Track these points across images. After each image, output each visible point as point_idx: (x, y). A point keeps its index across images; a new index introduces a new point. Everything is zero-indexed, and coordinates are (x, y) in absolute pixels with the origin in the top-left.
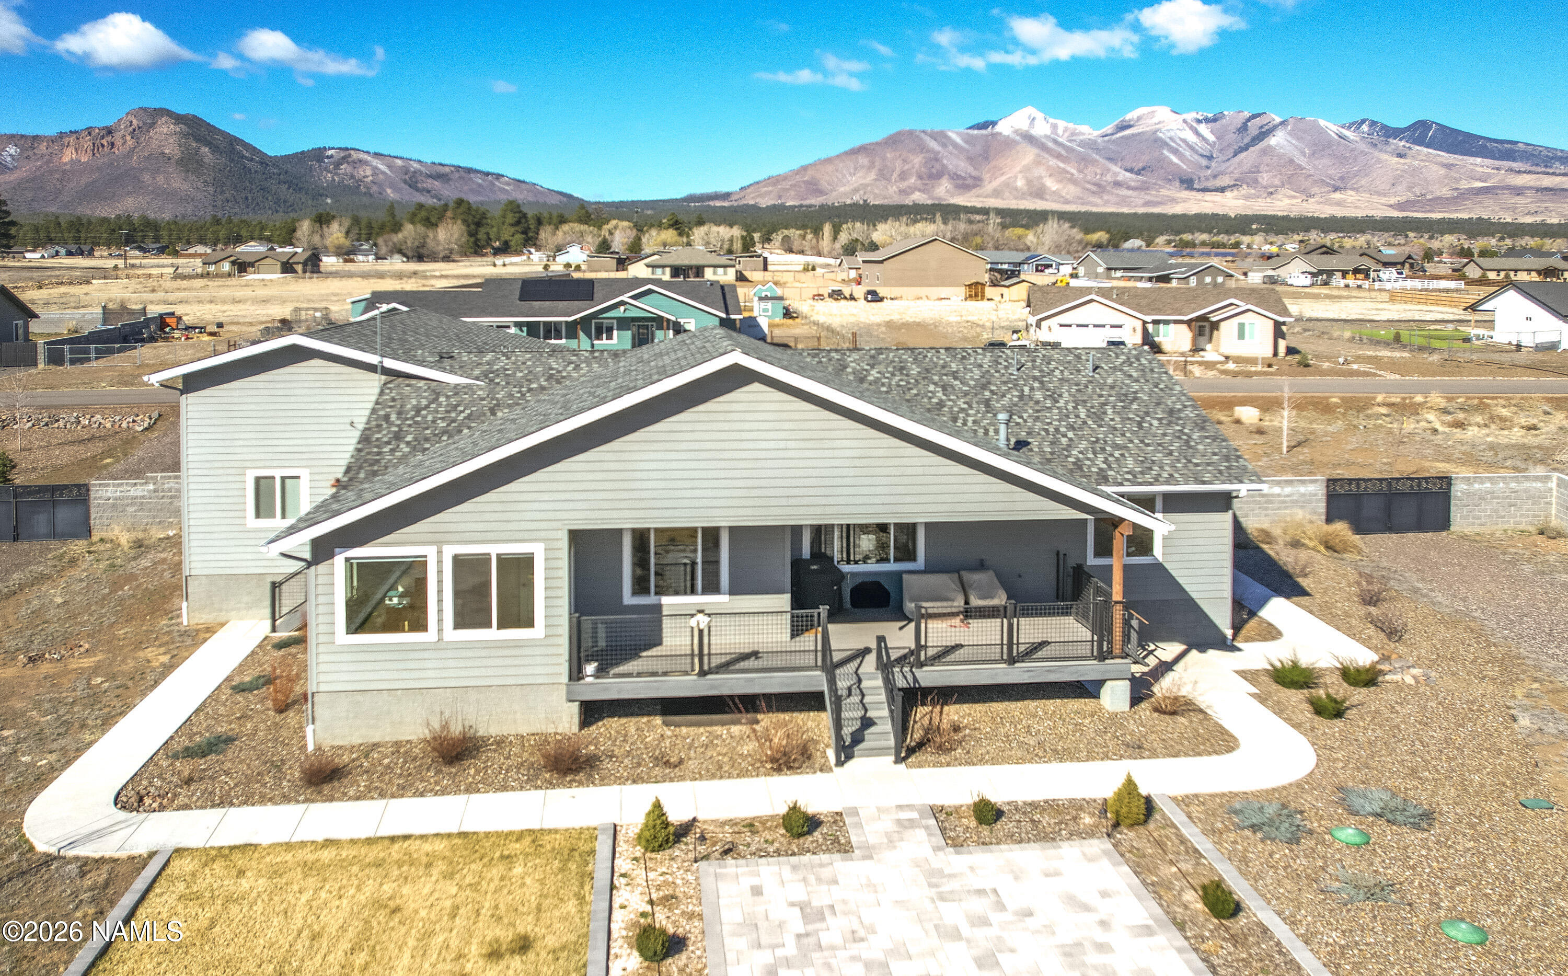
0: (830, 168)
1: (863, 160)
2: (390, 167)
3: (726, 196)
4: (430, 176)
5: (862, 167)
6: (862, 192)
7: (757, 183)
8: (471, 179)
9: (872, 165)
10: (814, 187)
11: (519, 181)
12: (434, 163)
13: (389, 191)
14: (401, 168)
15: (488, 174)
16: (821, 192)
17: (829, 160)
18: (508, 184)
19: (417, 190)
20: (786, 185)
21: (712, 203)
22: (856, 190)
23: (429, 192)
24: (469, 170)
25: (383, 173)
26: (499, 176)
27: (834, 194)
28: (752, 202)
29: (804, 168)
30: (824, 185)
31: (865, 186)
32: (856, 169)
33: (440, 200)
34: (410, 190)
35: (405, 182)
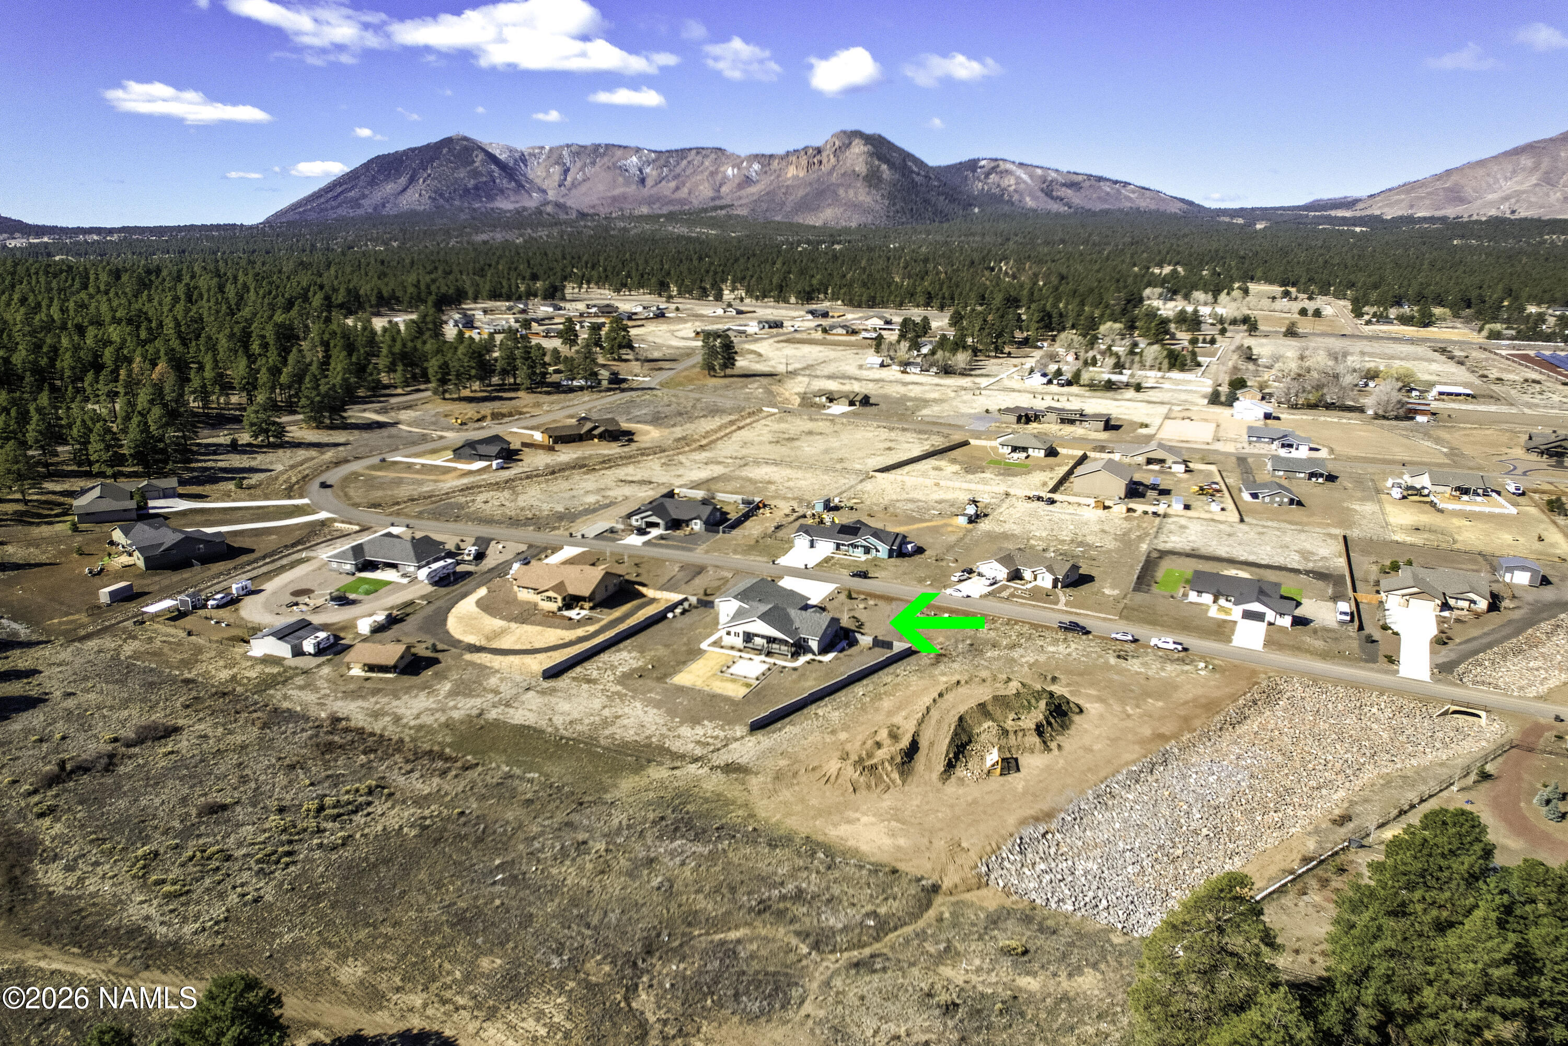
0: (1481, 172)
1: (1526, 161)
2: (1031, 176)
3: (1350, 204)
4: (1064, 185)
5: (1523, 169)
6: (1513, 200)
7: (1390, 190)
8: (1099, 187)
9: (1536, 168)
10: (1456, 195)
11: (1143, 188)
12: (1069, 172)
13: (1028, 199)
14: (1041, 177)
15: (1116, 182)
16: (1462, 200)
17: (1481, 163)
18: (1133, 192)
19: (1052, 198)
20: (1422, 192)
21: (1333, 213)
22: (1506, 198)
23: (1062, 200)
24: (1100, 179)
25: (1025, 182)
26: (1126, 184)
27: (1479, 202)
28: (1377, 212)
29: (1449, 172)
30: (1469, 192)
31: (1518, 193)
32: (1514, 172)
33: (1070, 207)
34: (1046, 199)
35: (1042, 190)
